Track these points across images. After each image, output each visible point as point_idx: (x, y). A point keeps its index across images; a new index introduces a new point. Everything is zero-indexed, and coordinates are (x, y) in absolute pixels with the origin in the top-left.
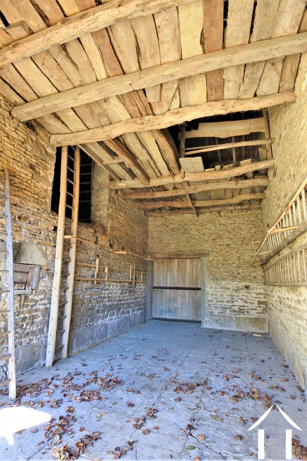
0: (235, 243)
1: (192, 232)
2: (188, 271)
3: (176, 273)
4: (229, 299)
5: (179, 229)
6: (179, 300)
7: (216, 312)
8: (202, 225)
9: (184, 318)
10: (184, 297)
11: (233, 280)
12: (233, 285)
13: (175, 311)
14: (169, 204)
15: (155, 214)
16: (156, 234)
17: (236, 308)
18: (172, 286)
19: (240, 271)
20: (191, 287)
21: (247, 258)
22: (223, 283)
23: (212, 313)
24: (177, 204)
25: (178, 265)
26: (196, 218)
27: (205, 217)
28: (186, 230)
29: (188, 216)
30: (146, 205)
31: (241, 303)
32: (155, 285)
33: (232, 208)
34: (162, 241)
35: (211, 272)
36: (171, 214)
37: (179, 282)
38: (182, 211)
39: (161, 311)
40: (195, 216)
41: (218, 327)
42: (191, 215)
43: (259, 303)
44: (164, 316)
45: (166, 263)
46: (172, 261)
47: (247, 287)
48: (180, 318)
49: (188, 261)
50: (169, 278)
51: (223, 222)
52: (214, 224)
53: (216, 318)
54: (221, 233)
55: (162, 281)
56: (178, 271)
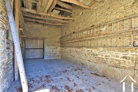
0: (54, 36)
1: (42, 31)
2: (39, 43)
3: (34, 44)
4: (52, 51)
5: (37, 30)
6: (36, 52)
7: (48, 55)
8: (45, 29)
9: (37, 58)
10: (37, 51)
11: (53, 46)
12: (53, 47)
13: (34, 56)
14: (37, 21)
15: (28, 23)
16: (28, 30)
17: (54, 53)
18: (33, 48)
19: (55, 44)
20: (40, 48)
21: (57, 40)
22: (51, 47)
23: (47, 55)
24: (40, 22)
25: (35, 41)
26: (43, 27)
27: (46, 27)
28: (39, 30)
29: (40, 26)
30: (28, 19)
31: (55, 52)
32: (26, 48)
33: (54, 26)
34: (30, 33)
35: (47, 44)
36: (34, 24)
37: (35, 47)
38: (39, 24)
39: (29, 56)
40: (43, 26)
41: (49, 59)
42: (41, 26)
43: (59, 51)
44: (30, 58)
45: (30, 41)
46: (33, 40)
47: (56, 48)
48: (36, 58)
49: (39, 40)
50: (32, 45)
51: (51, 30)
52: (49, 30)
53: (48, 56)
54: (50, 33)
55: (29, 46)
56: (35, 43)
